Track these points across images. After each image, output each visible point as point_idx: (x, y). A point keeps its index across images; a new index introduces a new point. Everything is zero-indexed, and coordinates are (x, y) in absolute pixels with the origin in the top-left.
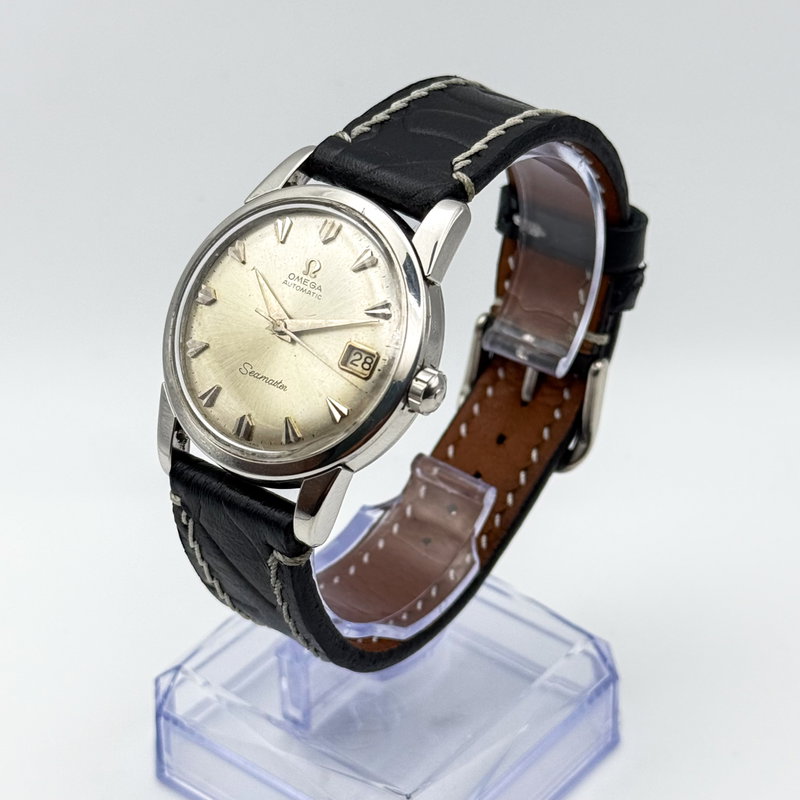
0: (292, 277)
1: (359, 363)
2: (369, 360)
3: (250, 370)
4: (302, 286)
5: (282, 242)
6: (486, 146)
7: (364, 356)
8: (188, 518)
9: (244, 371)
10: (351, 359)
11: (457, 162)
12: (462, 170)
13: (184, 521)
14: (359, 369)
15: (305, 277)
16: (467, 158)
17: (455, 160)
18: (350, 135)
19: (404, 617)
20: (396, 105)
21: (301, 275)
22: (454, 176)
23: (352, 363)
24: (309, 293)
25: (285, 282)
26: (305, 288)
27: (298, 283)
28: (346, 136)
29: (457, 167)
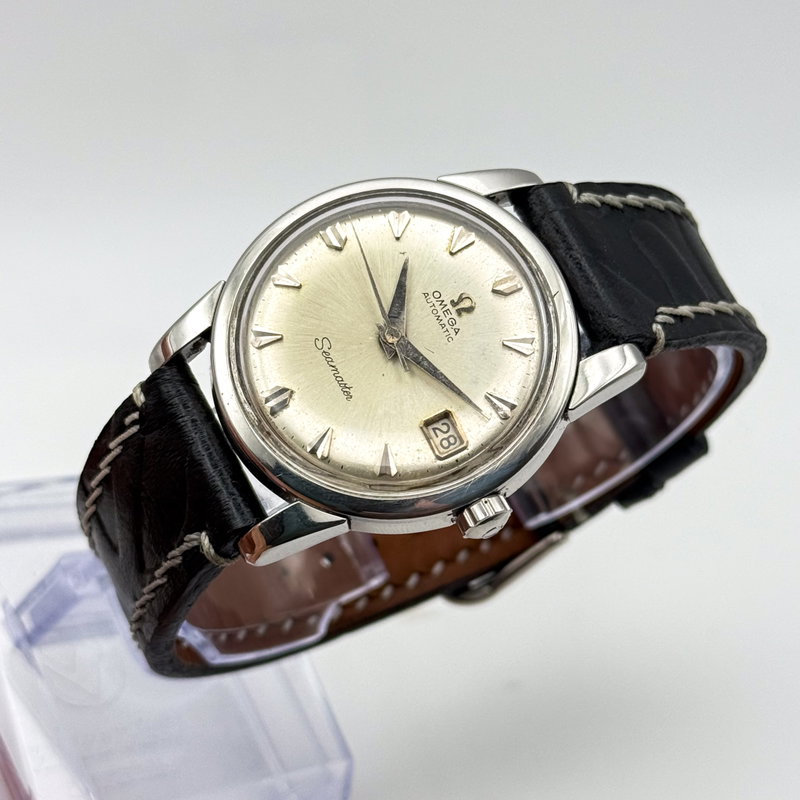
0: (437, 295)
2: (452, 440)
3: (327, 350)
4: (440, 313)
5: (452, 254)
6: (692, 316)
7: (451, 432)
8: (134, 423)
9: (320, 346)
10: (435, 426)
11: (662, 313)
12: (664, 324)
13: (128, 420)
14: (437, 441)
15: (449, 306)
16: (671, 315)
17: (662, 309)
18: (579, 195)
19: (223, 637)
20: (632, 198)
21: (447, 302)
22: (654, 326)
23: (434, 429)
24: (443, 326)
25: (426, 295)
26: (442, 317)
27: (439, 308)
28: (575, 194)
29: (660, 318)
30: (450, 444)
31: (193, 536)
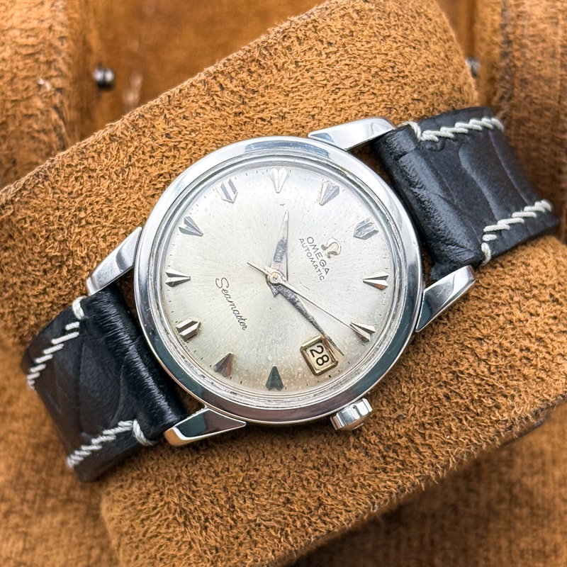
0: (310, 240)
1: (317, 356)
2: (325, 359)
4: (314, 256)
5: (321, 204)
6: (509, 228)
7: (325, 353)
8: (74, 330)
9: (219, 284)
11: (487, 233)
12: (489, 243)
13: (68, 327)
14: (314, 360)
15: (321, 250)
16: (494, 232)
17: (487, 228)
18: (422, 133)
21: (319, 246)
22: (483, 246)
23: (311, 351)
24: (316, 267)
25: (302, 241)
26: (315, 259)
27: (312, 251)
28: (419, 133)
29: (487, 238)
30: (324, 362)
31: (127, 423)
